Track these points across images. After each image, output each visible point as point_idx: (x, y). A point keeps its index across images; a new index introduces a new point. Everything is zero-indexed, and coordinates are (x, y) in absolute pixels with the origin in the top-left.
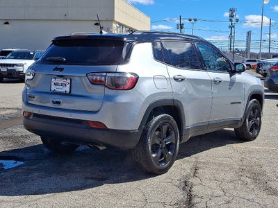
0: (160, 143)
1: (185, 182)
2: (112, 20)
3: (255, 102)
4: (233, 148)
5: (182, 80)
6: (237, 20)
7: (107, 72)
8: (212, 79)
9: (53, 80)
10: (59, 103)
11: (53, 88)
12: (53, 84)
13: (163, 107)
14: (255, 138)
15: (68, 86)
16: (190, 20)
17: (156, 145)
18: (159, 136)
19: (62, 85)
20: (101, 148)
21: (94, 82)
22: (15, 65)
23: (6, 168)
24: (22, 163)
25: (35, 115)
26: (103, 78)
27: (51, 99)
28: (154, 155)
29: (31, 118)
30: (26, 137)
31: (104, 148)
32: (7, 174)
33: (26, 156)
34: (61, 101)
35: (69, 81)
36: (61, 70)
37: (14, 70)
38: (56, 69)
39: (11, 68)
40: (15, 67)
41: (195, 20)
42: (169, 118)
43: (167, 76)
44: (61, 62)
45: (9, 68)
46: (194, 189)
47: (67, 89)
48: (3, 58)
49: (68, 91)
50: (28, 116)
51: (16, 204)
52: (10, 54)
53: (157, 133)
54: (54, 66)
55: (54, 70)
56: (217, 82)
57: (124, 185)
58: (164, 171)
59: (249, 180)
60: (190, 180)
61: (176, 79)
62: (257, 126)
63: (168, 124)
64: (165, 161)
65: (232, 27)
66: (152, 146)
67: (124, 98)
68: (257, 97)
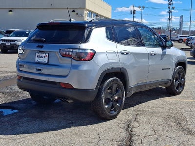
0: (111, 97)
1: (128, 125)
2: (84, 8)
3: (180, 68)
4: (164, 100)
5: (127, 53)
6: (173, 8)
7: (73, 49)
8: (149, 52)
9: (36, 54)
10: (40, 70)
11: (37, 59)
12: (36, 56)
13: (114, 72)
14: (180, 93)
15: (47, 58)
16: (140, 8)
17: (108, 99)
18: (110, 93)
19: (42, 57)
20: (70, 101)
21: (64, 56)
22: (16, 40)
23: (5, 115)
24: (16, 111)
25: (25, 78)
26: (70, 53)
27: (35, 67)
28: (106, 106)
29: (22, 80)
30: (20, 93)
31: (72, 101)
32: (6, 119)
33: (20, 106)
34: (42, 68)
35: (47, 55)
36: (42, 47)
37: (15, 44)
38: (38, 46)
39: (13, 43)
40: (16, 42)
41: (144, 8)
42: (117, 81)
43: (116, 51)
44: (42, 42)
45: (12, 43)
46: (134, 130)
47: (46, 60)
48: (7, 36)
49: (47, 61)
50: (20, 78)
51: (10, 141)
52: (12, 33)
53: (109, 91)
54: (37, 44)
55: (37, 47)
56: (152, 55)
57: (85, 127)
58: (114, 117)
59: (173, 124)
60: (132, 124)
61: (122, 53)
62: (182, 85)
63: (116, 84)
64: (114, 110)
65: (170, 12)
66: (105, 100)
67: (85, 66)
68: (182, 64)
